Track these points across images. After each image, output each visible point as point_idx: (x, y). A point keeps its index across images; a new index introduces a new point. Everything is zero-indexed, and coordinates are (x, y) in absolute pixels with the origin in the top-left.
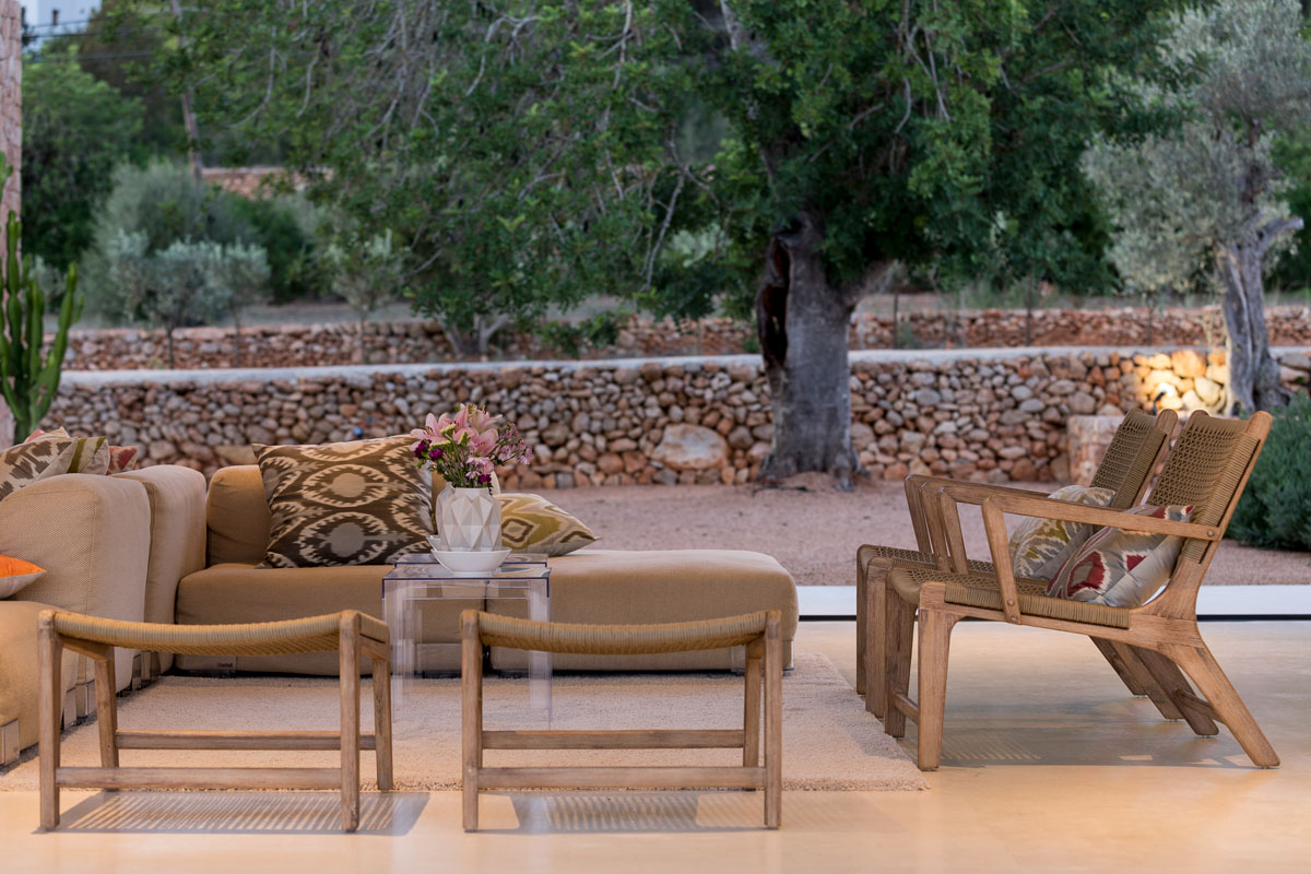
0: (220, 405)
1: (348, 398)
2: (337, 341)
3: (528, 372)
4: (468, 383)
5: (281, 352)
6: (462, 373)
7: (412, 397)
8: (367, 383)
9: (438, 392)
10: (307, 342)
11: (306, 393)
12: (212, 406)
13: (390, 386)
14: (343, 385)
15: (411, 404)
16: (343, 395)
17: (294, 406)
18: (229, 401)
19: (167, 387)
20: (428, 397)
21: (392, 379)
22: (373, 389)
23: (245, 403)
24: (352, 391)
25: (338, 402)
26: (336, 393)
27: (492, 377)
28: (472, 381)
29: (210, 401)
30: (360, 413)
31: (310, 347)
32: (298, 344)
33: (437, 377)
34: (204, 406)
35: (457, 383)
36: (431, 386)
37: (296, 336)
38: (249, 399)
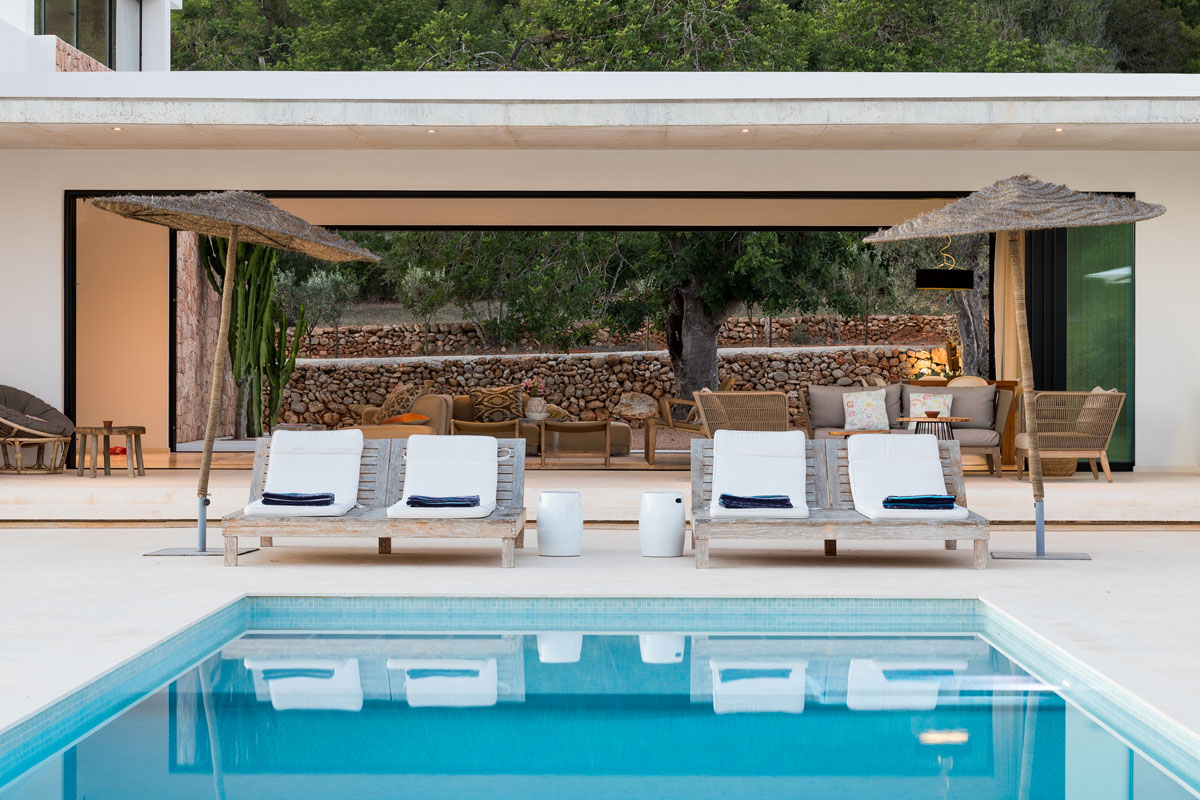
0: (351, 380)
1: (429, 376)
2: (401, 337)
3: (538, 360)
4: (501, 367)
5: (362, 344)
6: (498, 361)
7: (468, 375)
8: (441, 367)
9: (483, 373)
10: (380, 338)
11: (403, 373)
12: (347, 380)
13: (454, 369)
14: (426, 368)
15: (467, 380)
16: (426, 374)
17: (396, 381)
18: (357, 378)
19: (319, 369)
20: (477, 375)
21: (455, 364)
22: (444, 370)
23: (367, 379)
24: (431, 371)
25: (422, 378)
26: (421, 373)
27: (516, 363)
28: (504, 366)
29: (345, 377)
30: (436, 385)
31: (382, 340)
32: (374, 338)
33: (482, 363)
34: (341, 381)
35: (495, 366)
36: (479, 368)
37: (373, 333)
38: (369, 376)
